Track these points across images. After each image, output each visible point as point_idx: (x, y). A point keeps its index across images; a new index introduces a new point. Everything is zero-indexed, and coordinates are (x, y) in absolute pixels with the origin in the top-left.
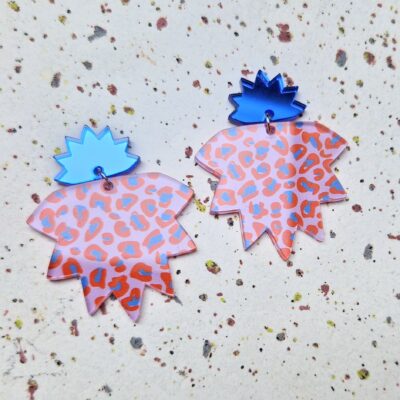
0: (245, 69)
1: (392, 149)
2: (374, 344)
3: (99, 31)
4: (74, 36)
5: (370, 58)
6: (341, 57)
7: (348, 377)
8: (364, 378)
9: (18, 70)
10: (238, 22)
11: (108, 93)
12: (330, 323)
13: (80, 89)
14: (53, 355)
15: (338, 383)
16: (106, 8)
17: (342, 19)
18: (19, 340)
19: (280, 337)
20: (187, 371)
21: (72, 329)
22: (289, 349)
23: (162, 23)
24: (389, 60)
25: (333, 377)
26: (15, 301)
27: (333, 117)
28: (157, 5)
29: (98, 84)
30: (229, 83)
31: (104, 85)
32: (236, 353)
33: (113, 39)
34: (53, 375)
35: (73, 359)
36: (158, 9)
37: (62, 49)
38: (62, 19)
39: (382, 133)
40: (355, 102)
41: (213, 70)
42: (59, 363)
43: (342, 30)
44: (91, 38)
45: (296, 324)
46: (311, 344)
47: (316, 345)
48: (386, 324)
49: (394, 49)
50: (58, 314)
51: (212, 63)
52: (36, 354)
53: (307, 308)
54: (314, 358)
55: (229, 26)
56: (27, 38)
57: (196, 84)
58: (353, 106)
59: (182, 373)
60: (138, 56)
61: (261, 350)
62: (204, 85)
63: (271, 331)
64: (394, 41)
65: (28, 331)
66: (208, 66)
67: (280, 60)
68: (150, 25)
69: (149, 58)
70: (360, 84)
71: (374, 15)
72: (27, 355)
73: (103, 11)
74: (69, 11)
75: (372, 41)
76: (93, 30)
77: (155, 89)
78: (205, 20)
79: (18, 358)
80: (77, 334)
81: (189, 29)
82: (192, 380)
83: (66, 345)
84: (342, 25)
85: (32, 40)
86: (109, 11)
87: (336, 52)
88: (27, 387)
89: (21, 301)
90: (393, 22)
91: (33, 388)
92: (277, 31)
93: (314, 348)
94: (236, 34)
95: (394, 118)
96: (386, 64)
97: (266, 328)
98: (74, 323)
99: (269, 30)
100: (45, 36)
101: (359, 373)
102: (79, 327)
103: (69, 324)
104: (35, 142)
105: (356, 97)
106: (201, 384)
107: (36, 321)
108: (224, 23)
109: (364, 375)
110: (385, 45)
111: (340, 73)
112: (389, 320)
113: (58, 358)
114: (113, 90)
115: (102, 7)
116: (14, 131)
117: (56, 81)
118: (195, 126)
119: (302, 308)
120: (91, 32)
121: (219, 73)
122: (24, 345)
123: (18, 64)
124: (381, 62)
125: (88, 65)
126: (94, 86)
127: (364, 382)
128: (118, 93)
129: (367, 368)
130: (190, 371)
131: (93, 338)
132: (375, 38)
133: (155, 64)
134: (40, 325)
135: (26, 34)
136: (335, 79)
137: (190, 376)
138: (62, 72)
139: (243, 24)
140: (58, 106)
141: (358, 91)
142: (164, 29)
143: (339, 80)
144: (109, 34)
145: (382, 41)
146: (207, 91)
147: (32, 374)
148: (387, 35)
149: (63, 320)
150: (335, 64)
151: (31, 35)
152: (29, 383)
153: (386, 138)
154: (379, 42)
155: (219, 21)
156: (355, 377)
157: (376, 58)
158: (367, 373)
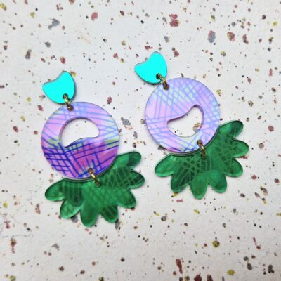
0: (148, 45)
1: (243, 98)
2: (224, 225)
3: (55, 22)
4: (40, 26)
5: (232, 36)
6: (212, 36)
7: (206, 245)
8: (216, 246)
9: (5, 48)
10: (144, 14)
11: (60, 63)
12: (196, 211)
13: (43, 60)
14: (25, 224)
15: (199, 249)
16: (60, 7)
17: (214, 10)
18: (6, 214)
19: (164, 219)
20: (105, 237)
21: (36, 209)
22: (169, 226)
23: (95, 16)
24: (245, 37)
25: (196, 245)
26: (3, 191)
27: (204, 77)
28: (92, 4)
29: (54, 57)
30: (137, 55)
31: (58, 57)
32: (135, 228)
33: (64, 28)
34: (25, 236)
35: (37, 227)
36: (92, 7)
37: (32, 34)
38: (33, 15)
39: (237, 87)
40: (219, 66)
41: (127, 47)
42: (29, 229)
43: (213, 17)
44: (50, 27)
45: (174, 211)
46: (183, 224)
47: (186, 224)
48: (233, 213)
49: (249, 30)
50: (29, 200)
51: (126, 42)
52: (15, 223)
53: (181, 201)
54: (184, 233)
55: (138, 17)
56: (11, 28)
57: (116, 56)
58: (218, 70)
59: (102, 239)
60: (79, 38)
61: (151, 226)
62: (120, 56)
63: (158, 215)
64: (249, 24)
65: (11, 210)
66: (123, 44)
67: (170, 39)
68: (87, 17)
69: (86, 39)
70: (224, 54)
71: (236, 6)
72: (10, 224)
73: (58, 9)
74: (36, 9)
75: (234, 24)
76: (52, 21)
77: (89, 60)
78: (122, 13)
79: (5, 225)
80: (39, 212)
81: (112, 19)
82: (108, 243)
83: (32, 219)
84: (214, 14)
85: (14, 28)
86: (62, 8)
87: (208, 33)
88: (10, 242)
89: (7, 191)
90: (249, 10)
91: (13, 243)
92: (169, 20)
93: (185, 227)
94: (142, 22)
95: (245, 77)
96: (242, 40)
97: (155, 213)
98: (38, 206)
99: (164, 19)
100: (22, 26)
101: (214, 243)
102: (41, 208)
103: (34, 206)
104: (15, 94)
105: (220, 63)
106: (114, 245)
107: (16, 204)
108: (134, 15)
109: (217, 244)
110: (243, 27)
111: (210, 47)
112: (234, 211)
113: (28, 226)
114: (63, 60)
115: (57, 6)
116: (3, 87)
117: (28, 55)
118: (114, 84)
119: (178, 201)
120: (50, 23)
121: (130, 48)
122: (8, 218)
123: (6, 44)
124: (239, 39)
125: (48, 44)
126: (52, 58)
127: (216, 249)
128: (66, 62)
129: (218, 240)
130: (107, 237)
131: (49, 215)
132: (236, 22)
133: (90, 43)
134: (18, 206)
135: (10, 25)
136: (207, 51)
137: (107, 240)
138: (32, 50)
139: (147, 15)
140: (29, 71)
141: (222, 59)
142: (96, 20)
143: (209, 52)
144: (61, 24)
145: (240, 24)
146: (122, 60)
147: (13, 234)
148: (245, 20)
149: (31, 203)
150: (208, 41)
151: (13, 25)
152: (11, 240)
153: (240, 91)
154: (239, 24)
155: (131, 14)
156: (211, 246)
157: (236, 36)
158: (218, 244)
